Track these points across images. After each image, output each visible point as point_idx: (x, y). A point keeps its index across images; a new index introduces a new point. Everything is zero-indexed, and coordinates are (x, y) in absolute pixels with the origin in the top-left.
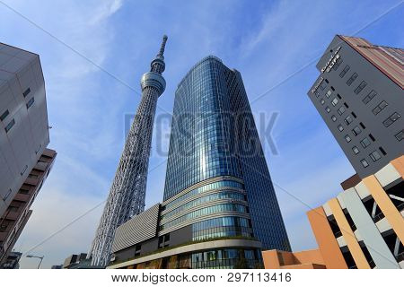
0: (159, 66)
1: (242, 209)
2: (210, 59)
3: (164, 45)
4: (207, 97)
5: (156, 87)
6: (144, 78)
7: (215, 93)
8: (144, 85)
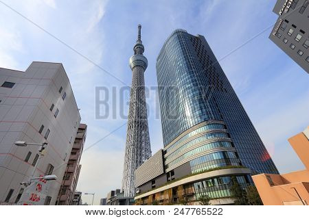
0: (139, 49)
1: (228, 145)
2: (177, 32)
3: (140, 32)
4: (181, 63)
5: (141, 65)
6: (131, 61)
7: (186, 58)
8: (133, 66)
